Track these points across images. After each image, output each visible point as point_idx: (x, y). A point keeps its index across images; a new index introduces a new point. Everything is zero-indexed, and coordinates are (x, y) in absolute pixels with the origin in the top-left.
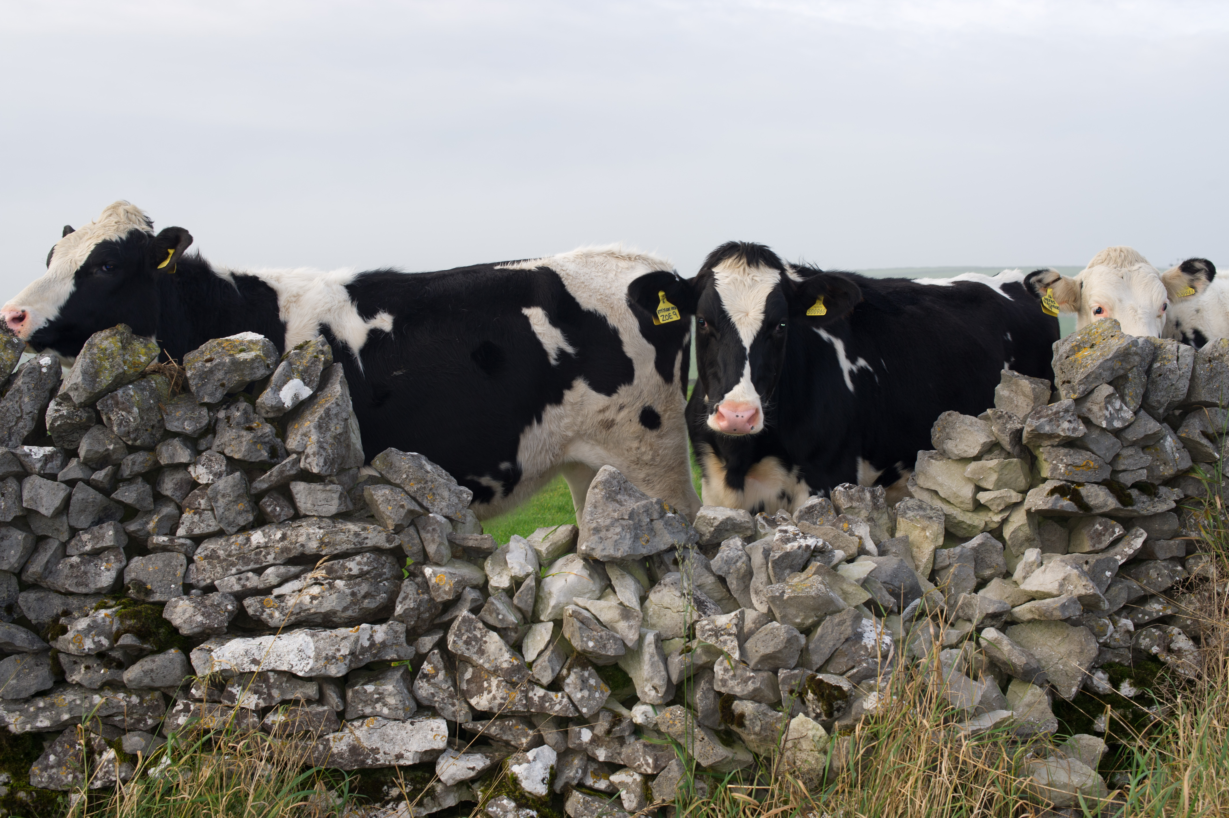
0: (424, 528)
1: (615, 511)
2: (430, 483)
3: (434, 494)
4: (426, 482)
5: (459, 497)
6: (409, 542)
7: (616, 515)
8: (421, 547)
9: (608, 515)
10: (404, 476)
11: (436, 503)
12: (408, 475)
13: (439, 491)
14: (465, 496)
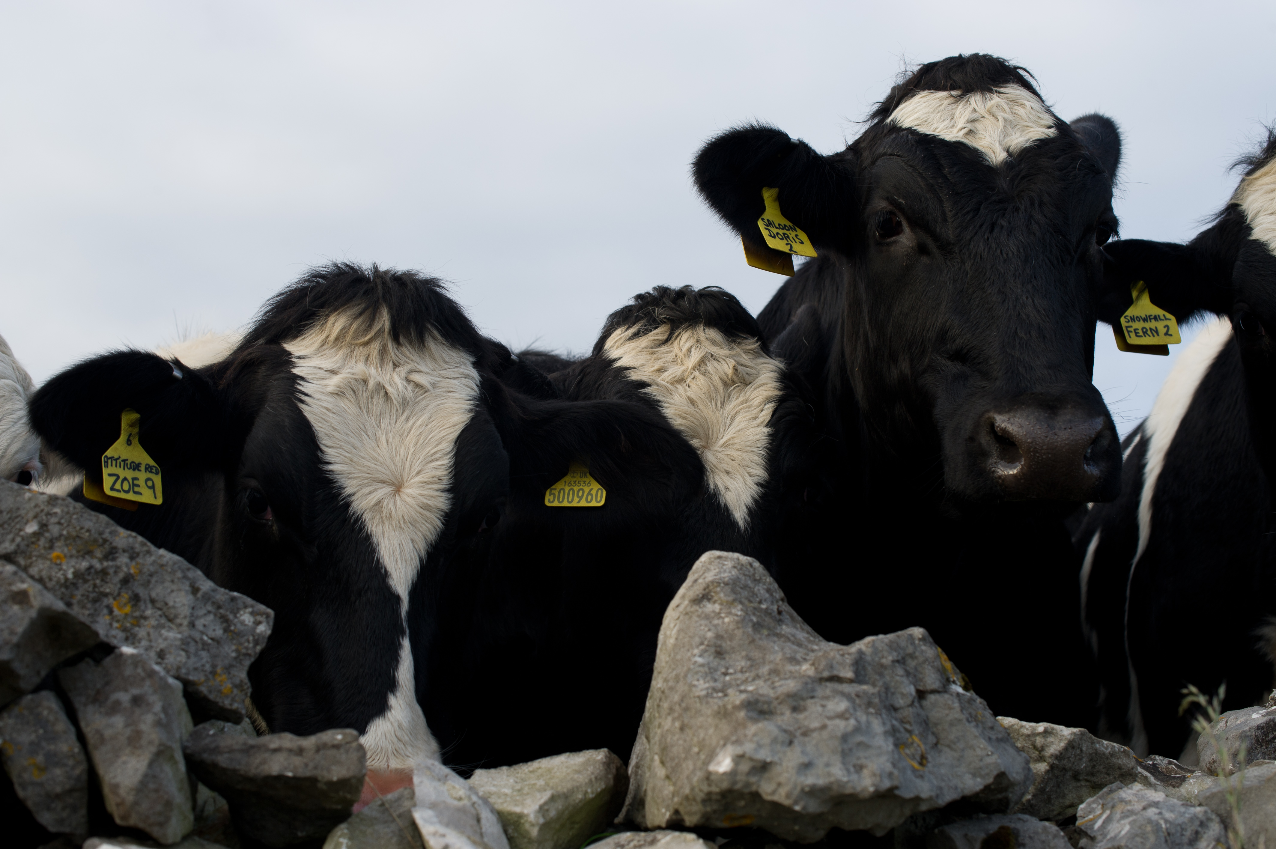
0: (98, 698)
1: (793, 660)
2: (123, 559)
3: (136, 599)
4: (111, 554)
5: (224, 620)
6: (34, 748)
7: (806, 668)
8: (80, 770)
9: (775, 672)
10: (31, 528)
11: (141, 633)
12: (44, 526)
13: (157, 592)
14: (246, 618)
